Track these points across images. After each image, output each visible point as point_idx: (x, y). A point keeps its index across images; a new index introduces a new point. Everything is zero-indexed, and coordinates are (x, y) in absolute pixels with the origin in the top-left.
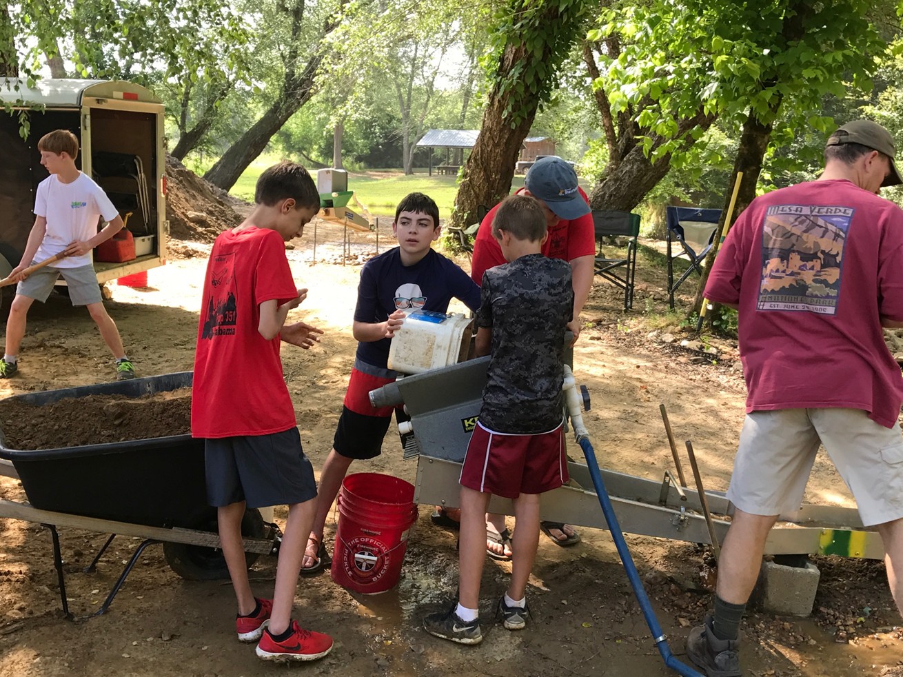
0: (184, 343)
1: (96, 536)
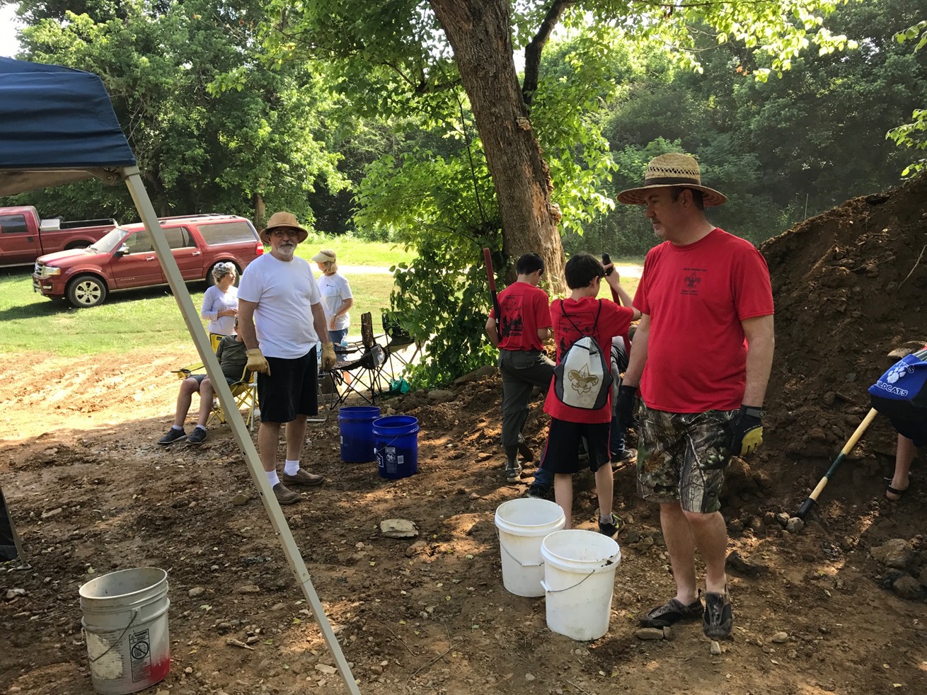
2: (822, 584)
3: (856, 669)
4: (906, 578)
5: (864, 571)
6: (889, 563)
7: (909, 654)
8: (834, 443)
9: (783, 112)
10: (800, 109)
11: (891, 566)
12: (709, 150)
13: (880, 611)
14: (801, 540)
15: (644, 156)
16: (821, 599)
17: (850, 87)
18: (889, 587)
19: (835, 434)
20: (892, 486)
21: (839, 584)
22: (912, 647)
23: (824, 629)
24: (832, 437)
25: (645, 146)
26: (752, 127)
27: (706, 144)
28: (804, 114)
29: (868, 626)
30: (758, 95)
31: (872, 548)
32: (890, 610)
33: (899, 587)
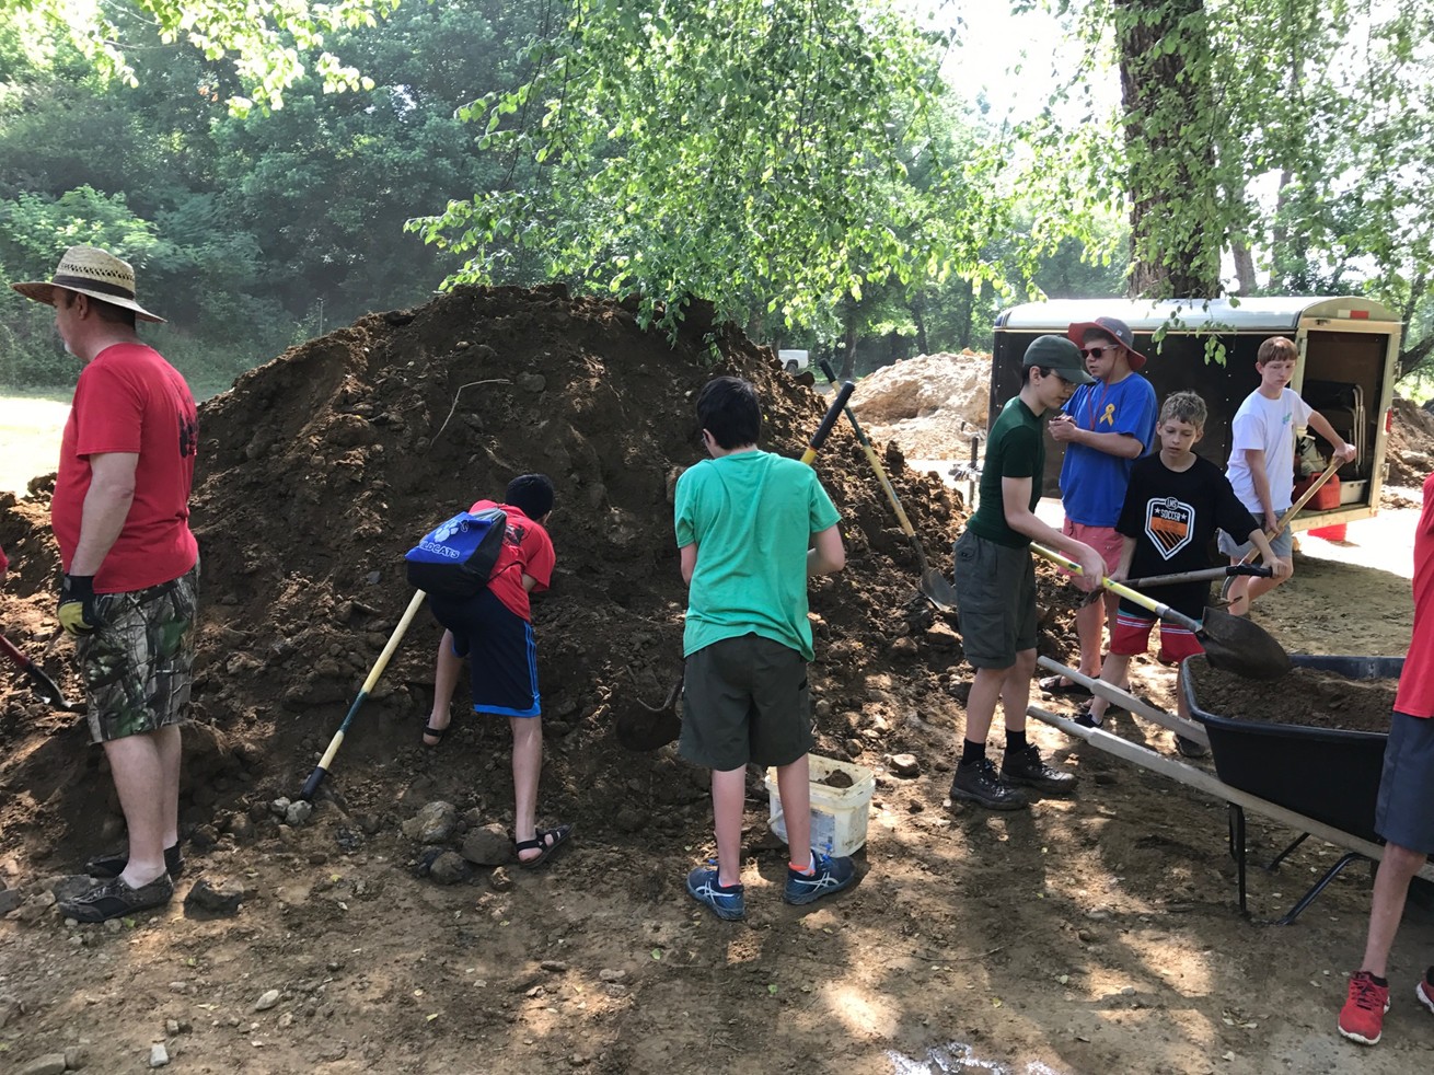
0: (1396, 616)
1: (1276, 829)
2: (335, 895)
3: (378, 1011)
4: (446, 855)
5: (394, 859)
6: (425, 840)
7: (449, 965)
8: (352, 678)
9: (289, 174)
10: (313, 173)
11: (428, 843)
12: (176, 217)
13: (413, 913)
14: (308, 835)
15: (57, 214)
16: (334, 918)
17: (380, 151)
18: (425, 875)
19: (353, 665)
20: (431, 726)
21: (359, 887)
22: (453, 953)
23: (334, 964)
24: (349, 669)
25: (59, 196)
26: (244, 189)
27: (171, 207)
28: (318, 181)
29: (397, 940)
30: (250, 139)
31: (404, 823)
32: (426, 907)
33: (437, 870)
